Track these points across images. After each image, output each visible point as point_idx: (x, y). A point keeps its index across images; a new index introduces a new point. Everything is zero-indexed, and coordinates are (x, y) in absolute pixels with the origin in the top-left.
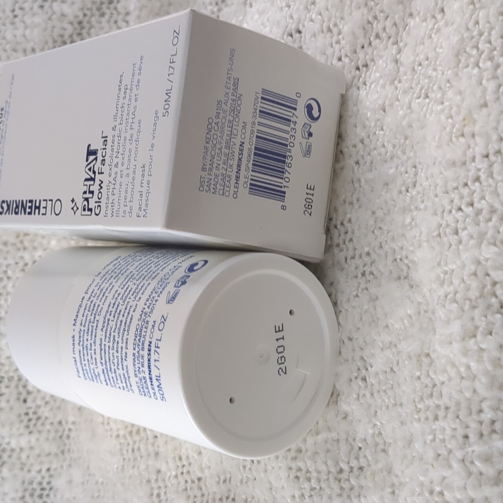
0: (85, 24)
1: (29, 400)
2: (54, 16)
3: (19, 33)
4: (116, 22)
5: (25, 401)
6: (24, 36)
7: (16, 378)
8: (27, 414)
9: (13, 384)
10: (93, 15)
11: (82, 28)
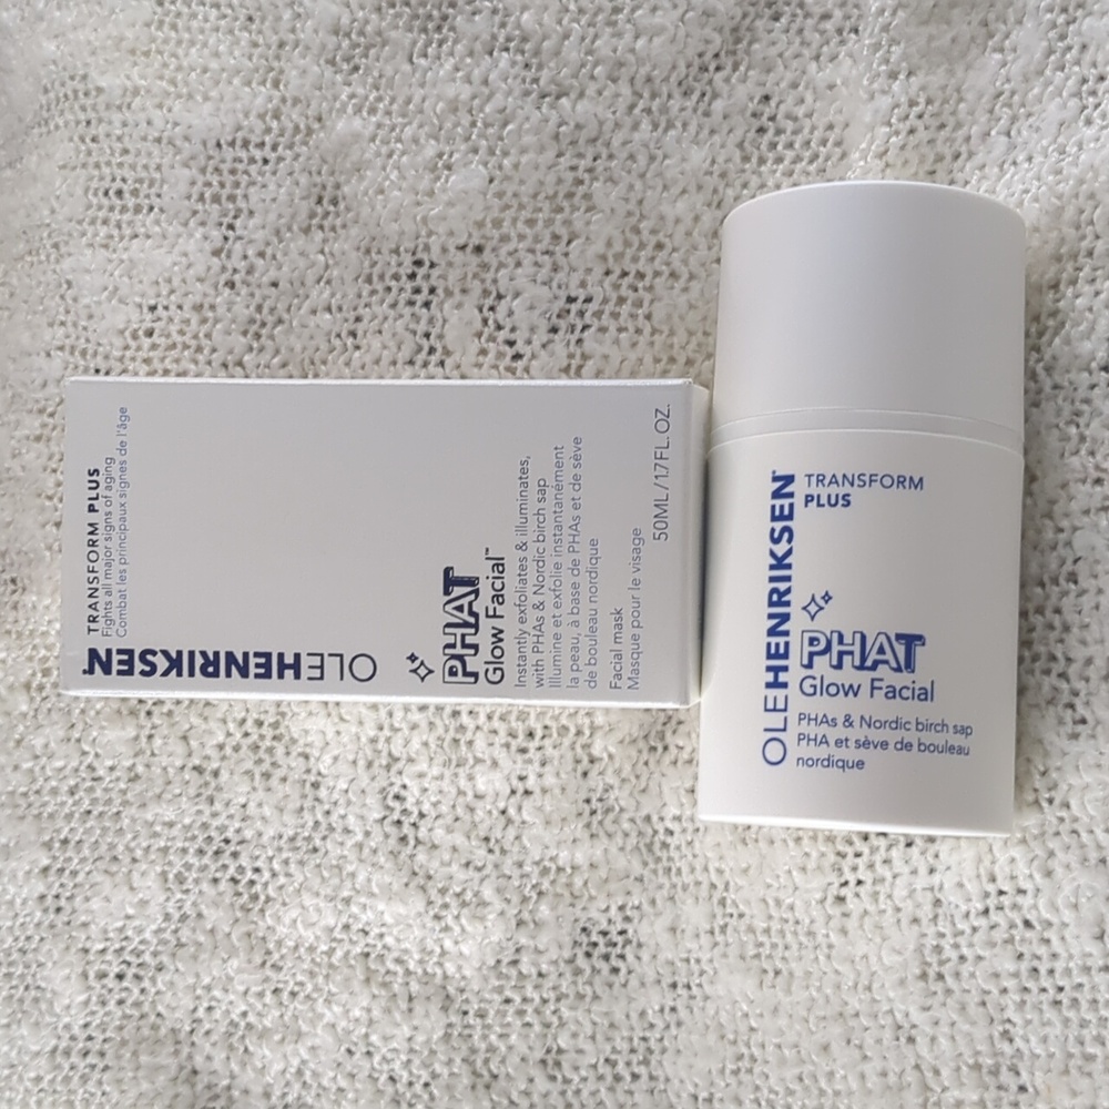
0: (742, 31)
1: (593, 774)
2: (690, 14)
3: (621, 45)
4: (800, 31)
5: (585, 774)
6: (632, 51)
7: (573, 730)
8: (588, 801)
9: (567, 742)
10: (758, 16)
11: (738, 41)
